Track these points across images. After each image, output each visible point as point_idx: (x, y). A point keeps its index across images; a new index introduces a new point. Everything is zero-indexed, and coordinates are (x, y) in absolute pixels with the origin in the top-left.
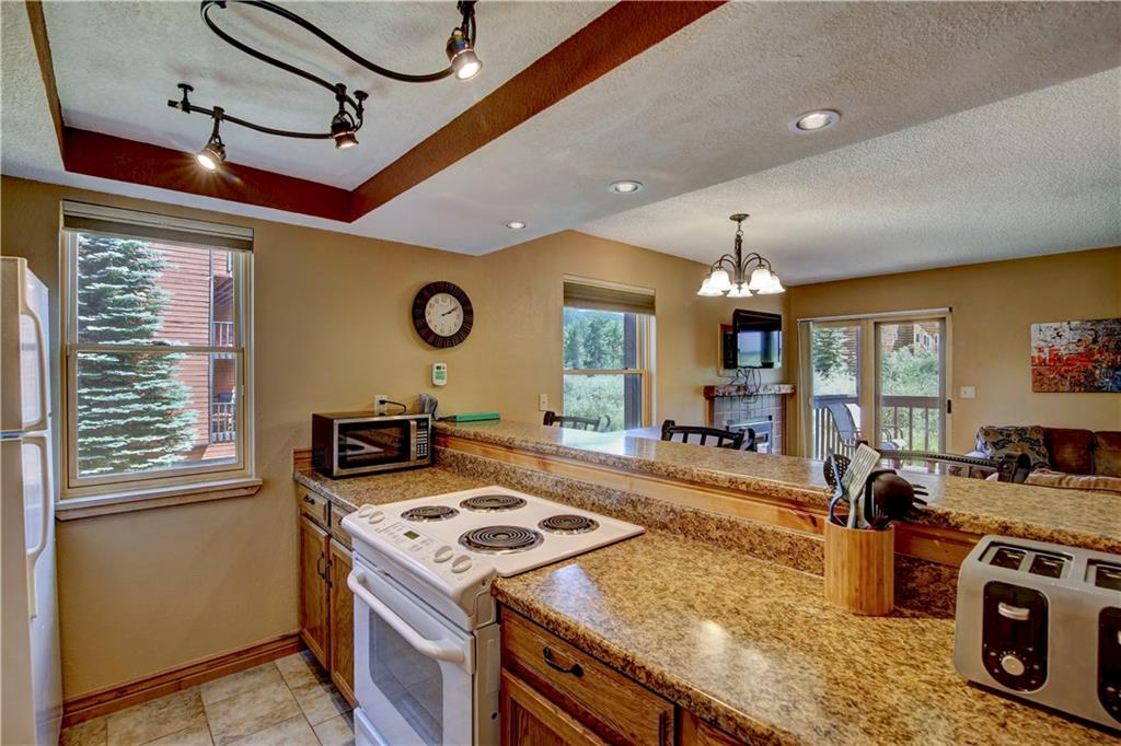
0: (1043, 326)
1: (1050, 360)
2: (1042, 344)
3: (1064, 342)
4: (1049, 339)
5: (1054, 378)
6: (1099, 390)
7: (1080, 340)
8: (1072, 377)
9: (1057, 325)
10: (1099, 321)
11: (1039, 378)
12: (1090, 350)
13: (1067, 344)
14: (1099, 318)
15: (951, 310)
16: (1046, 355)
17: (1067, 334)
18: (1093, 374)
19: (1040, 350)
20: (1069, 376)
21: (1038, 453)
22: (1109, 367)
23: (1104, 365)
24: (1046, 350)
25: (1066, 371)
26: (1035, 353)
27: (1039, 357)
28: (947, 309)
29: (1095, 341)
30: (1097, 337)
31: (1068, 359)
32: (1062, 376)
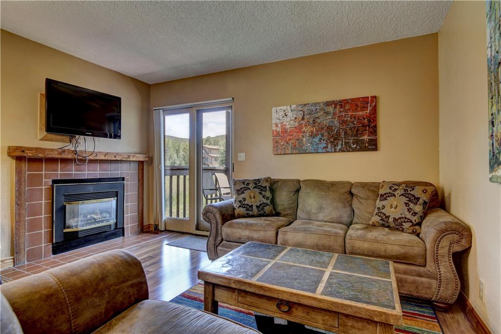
0: (278, 108)
1: (282, 132)
2: (278, 121)
3: (288, 120)
4: (281, 117)
5: (283, 145)
6: (305, 152)
7: (296, 118)
8: (293, 143)
9: (284, 108)
10: (305, 105)
11: (276, 144)
12: (301, 124)
13: (289, 123)
14: (305, 103)
15: (233, 98)
16: (279, 129)
17: (290, 114)
18: (302, 140)
19: (277, 125)
20: (290, 142)
21: (264, 197)
22: (311, 136)
23: (308, 135)
24: (279, 125)
25: (289, 140)
26: (274, 128)
27: (276, 130)
28: (231, 99)
29: (303, 119)
30: (304, 116)
31: (290, 131)
32: (287, 143)
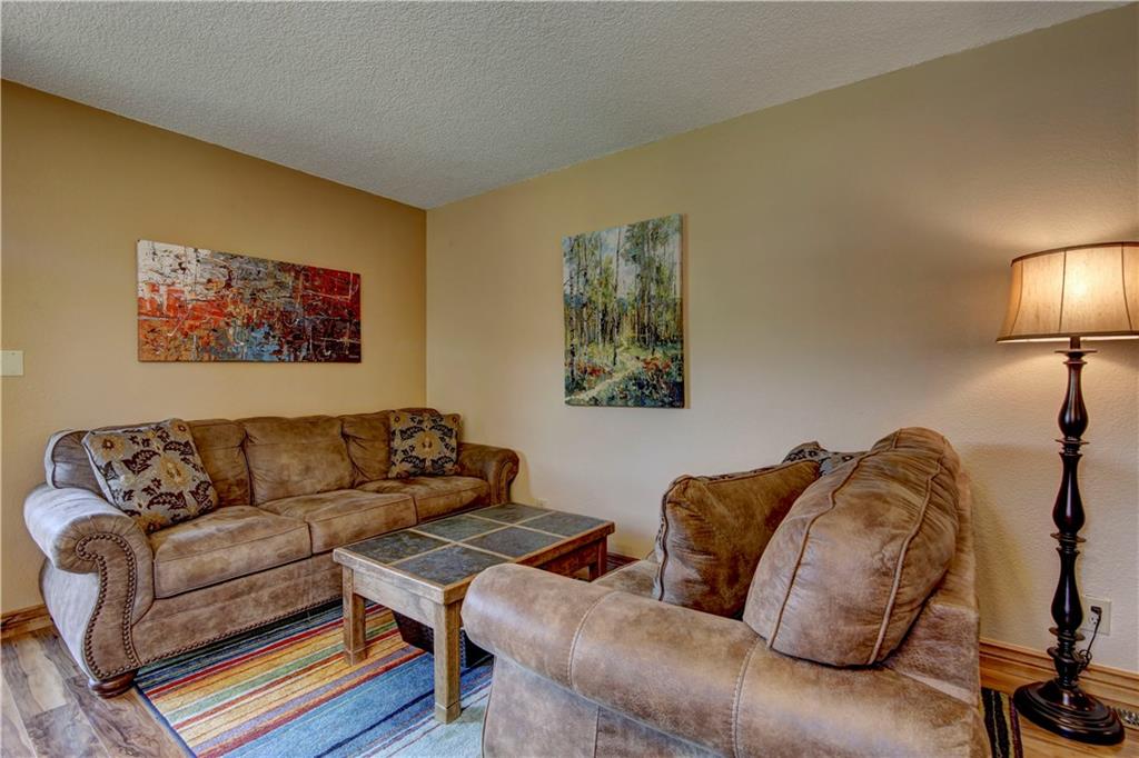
0: (160, 246)
1: (169, 306)
2: (157, 278)
3: (189, 280)
4: (167, 271)
5: (175, 338)
6: (232, 358)
7: (209, 281)
8: (201, 338)
9: (179, 250)
10: (234, 257)
11: (151, 336)
12: (222, 297)
13: (193, 285)
14: (236, 253)
16: (162, 298)
17: (193, 267)
18: (225, 333)
19: (154, 288)
20: (196, 333)
22: (247, 325)
23: (239, 323)
24: (163, 289)
25: (192, 328)
26: (145, 293)
27: (152, 301)
29: (228, 286)
30: (230, 279)
31: (194, 309)
32: (186, 335)
